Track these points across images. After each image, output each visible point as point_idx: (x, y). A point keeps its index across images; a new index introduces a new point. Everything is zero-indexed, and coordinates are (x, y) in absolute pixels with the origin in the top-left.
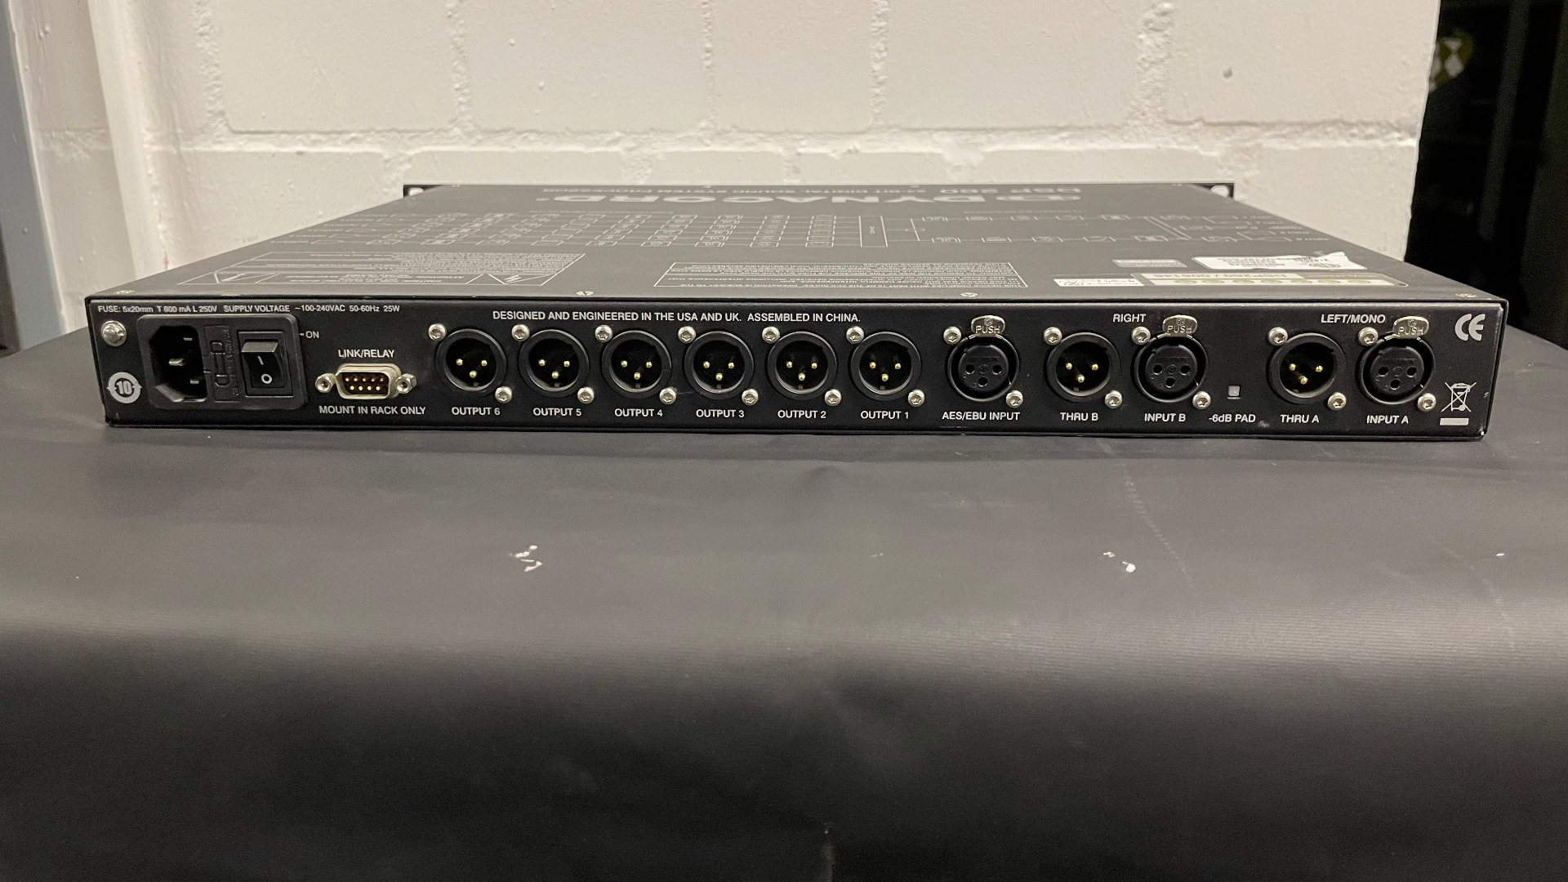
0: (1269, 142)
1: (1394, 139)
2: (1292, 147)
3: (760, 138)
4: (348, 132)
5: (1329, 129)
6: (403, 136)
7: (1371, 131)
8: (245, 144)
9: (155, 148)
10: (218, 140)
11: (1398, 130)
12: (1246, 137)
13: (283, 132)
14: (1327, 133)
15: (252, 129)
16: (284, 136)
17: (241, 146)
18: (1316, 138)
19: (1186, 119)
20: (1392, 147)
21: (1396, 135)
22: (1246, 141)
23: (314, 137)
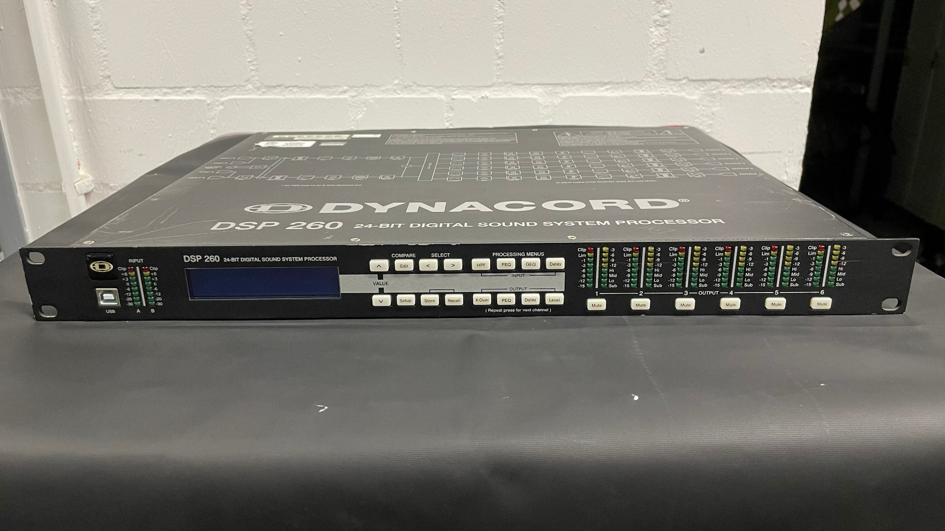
0: (727, 91)
1: (798, 88)
2: (740, 94)
3: (430, 89)
4: (185, 88)
5: (760, 83)
6: (218, 90)
7: (784, 84)
8: (124, 95)
9: (70, 98)
10: (107, 92)
11: (800, 83)
12: (713, 88)
13: (145, 88)
14: (759, 85)
15: (127, 86)
16: (146, 90)
17: (120, 96)
18: (753, 88)
19: (678, 78)
20: (797, 93)
21: (799, 86)
22: (713, 90)
23: (165, 90)
